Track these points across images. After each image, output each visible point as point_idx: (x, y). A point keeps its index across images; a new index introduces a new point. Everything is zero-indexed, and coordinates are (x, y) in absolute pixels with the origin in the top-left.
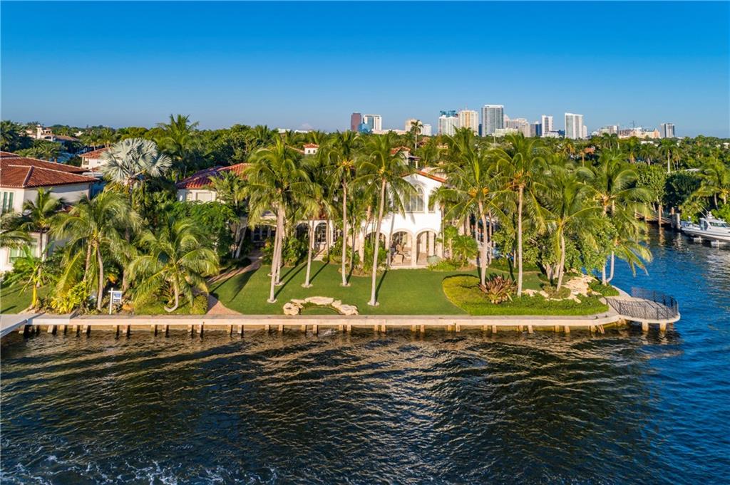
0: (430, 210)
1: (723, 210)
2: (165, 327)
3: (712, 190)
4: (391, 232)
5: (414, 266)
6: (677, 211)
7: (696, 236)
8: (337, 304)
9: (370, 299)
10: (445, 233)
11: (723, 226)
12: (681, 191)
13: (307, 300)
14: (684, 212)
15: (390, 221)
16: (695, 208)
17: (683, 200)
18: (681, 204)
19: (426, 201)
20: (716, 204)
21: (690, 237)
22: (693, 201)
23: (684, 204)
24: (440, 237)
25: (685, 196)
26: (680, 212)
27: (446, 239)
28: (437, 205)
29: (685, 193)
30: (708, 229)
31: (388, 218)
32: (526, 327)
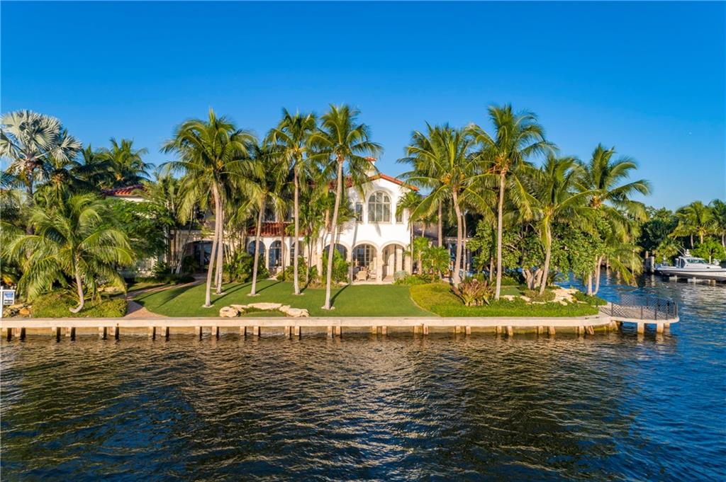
0: (397, 220)
1: (700, 250)
3: (690, 229)
4: (354, 244)
5: (379, 282)
6: (650, 255)
7: (672, 275)
9: (324, 304)
10: (414, 245)
11: (700, 262)
12: (656, 236)
14: (658, 256)
15: (353, 231)
16: (670, 251)
17: (657, 244)
18: (655, 249)
19: (393, 210)
20: (692, 245)
21: (664, 277)
22: (667, 244)
23: (658, 248)
24: (409, 250)
25: (659, 240)
26: (655, 256)
27: (415, 251)
28: (406, 214)
29: (660, 237)
30: (685, 267)
31: (349, 228)
32: (506, 328)
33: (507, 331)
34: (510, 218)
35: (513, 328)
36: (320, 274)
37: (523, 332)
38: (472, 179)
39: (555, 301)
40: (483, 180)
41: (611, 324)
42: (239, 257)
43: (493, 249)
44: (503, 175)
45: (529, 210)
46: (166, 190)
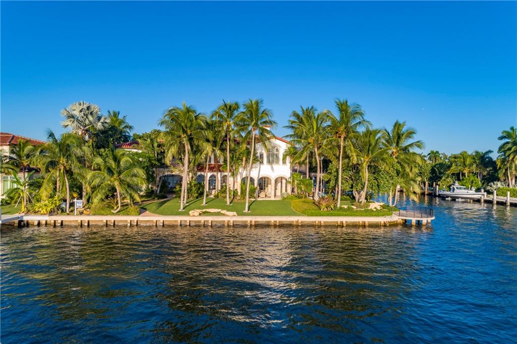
0: (283, 163)
1: (465, 181)
2: (113, 222)
3: (459, 168)
4: (259, 177)
5: (273, 198)
6: (436, 184)
7: (448, 197)
8: (223, 212)
9: (245, 210)
10: (293, 177)
11: (464, 189)
12: (440, 173)
13: (204, 210)
14: (441, 185)
15: (258, 169)
16: (448, 182)
17: (441, 178)
18: (440, 181)
19: (281, 157)
20: (461, 178)
21: (443, 198)
22: (447, 178)
23: (441, 180)
24: (290, 180)
25: (442, 175)
26: (439, 185)
27: (293, 181)
28: (288, 159)
29: (442, 173)
30: (455, 192)
31: (256, 167)
32: (342, 222)
33: (343, 224)
34: (346, 162)
35: (346, 222)
36: (239, 194)
37: (351, 224)
38: (325, 140)
39: (369, 208)
40: (331, 141)
41: (399, 221)
42: (192, 184)
43: (337, 180)
44: (342, 139)
45: (355, 158)
46: (152, 145)
